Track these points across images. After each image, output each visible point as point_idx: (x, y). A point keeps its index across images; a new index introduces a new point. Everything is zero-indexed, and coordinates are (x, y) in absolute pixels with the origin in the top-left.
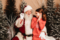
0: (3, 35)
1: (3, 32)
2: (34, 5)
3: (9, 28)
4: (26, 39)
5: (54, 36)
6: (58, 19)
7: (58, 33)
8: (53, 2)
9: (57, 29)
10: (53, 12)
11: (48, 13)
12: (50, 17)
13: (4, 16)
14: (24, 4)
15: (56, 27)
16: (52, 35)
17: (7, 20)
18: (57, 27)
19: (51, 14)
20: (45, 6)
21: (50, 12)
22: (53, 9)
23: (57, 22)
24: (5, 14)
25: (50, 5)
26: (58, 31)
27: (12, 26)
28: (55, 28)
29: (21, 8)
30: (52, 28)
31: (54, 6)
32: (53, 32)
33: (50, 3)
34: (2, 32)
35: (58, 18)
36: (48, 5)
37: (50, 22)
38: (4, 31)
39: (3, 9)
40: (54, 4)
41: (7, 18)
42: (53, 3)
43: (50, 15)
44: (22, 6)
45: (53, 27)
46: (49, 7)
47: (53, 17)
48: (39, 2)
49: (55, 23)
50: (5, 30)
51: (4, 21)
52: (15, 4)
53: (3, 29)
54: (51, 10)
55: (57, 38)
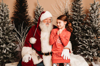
0: (10, 53)
1: (10, 49)
2: (54, 11)
3: (19, 43)
4: (42, 58)
5: (82, 53)
6: (88, 31)
7: (87, 50)
8: (81, 6)
9: (86, 45)
10: (80, 20)
11: (73, 23)
12: (76, 28)
13: (11, 26)
14: (39, 9)
15: (84, 41)
16: (79, 53)
17: (16, 32)
18: (86, 42)
20: (70, 13)
21: (76, 21)
22: (81, 17)
23: (86, 34)
24: (12, 23)
25: (76, 11)
26: (87, 47)
27: (22, 41)
28: (84, 43)
29: (35, 15)
30: (80, 43)
31: (82, 12)
32: (81, 49)
33: (77, 8)
34: (8, 49)
35: (88, 29)
36: (74, 10)
37: (77, 35)
38: (11, 47)
39: (10, 17)
40: (82, 10)
41: (15, 29)
42: (80, 8)
43: (77, 24)
44: (37, 12)
45: (80, 41)
46: (74, 13)
47: (81, 27)
48: (61, 7)
49: (84, 36)
50: (13, 46)
51: (12, 33)
52: (27, 10)
53: (10, 45)
54: (78, 18)
55: (87, 57)
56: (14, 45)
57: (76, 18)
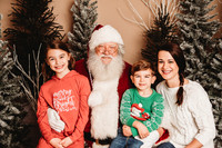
6: (220, 75)
10: (202, 40)
11: (182, 46)
13: (9, 59)
14: (85, 4)
19: (195, 47)
23: (215, 85)
25: (193, 12)
33: (194, 3)
34: (3, 124)
36: (185, 9)
38: (10, 118)
41: (20, 67)
43: (193, 51)
44: (79, 14)
47: (204, 60)
49: (209, 87)
50: (16, 115)
53: (8, 112)
54: (194, 32)
56: (18, 112)
57: (190, 34)
